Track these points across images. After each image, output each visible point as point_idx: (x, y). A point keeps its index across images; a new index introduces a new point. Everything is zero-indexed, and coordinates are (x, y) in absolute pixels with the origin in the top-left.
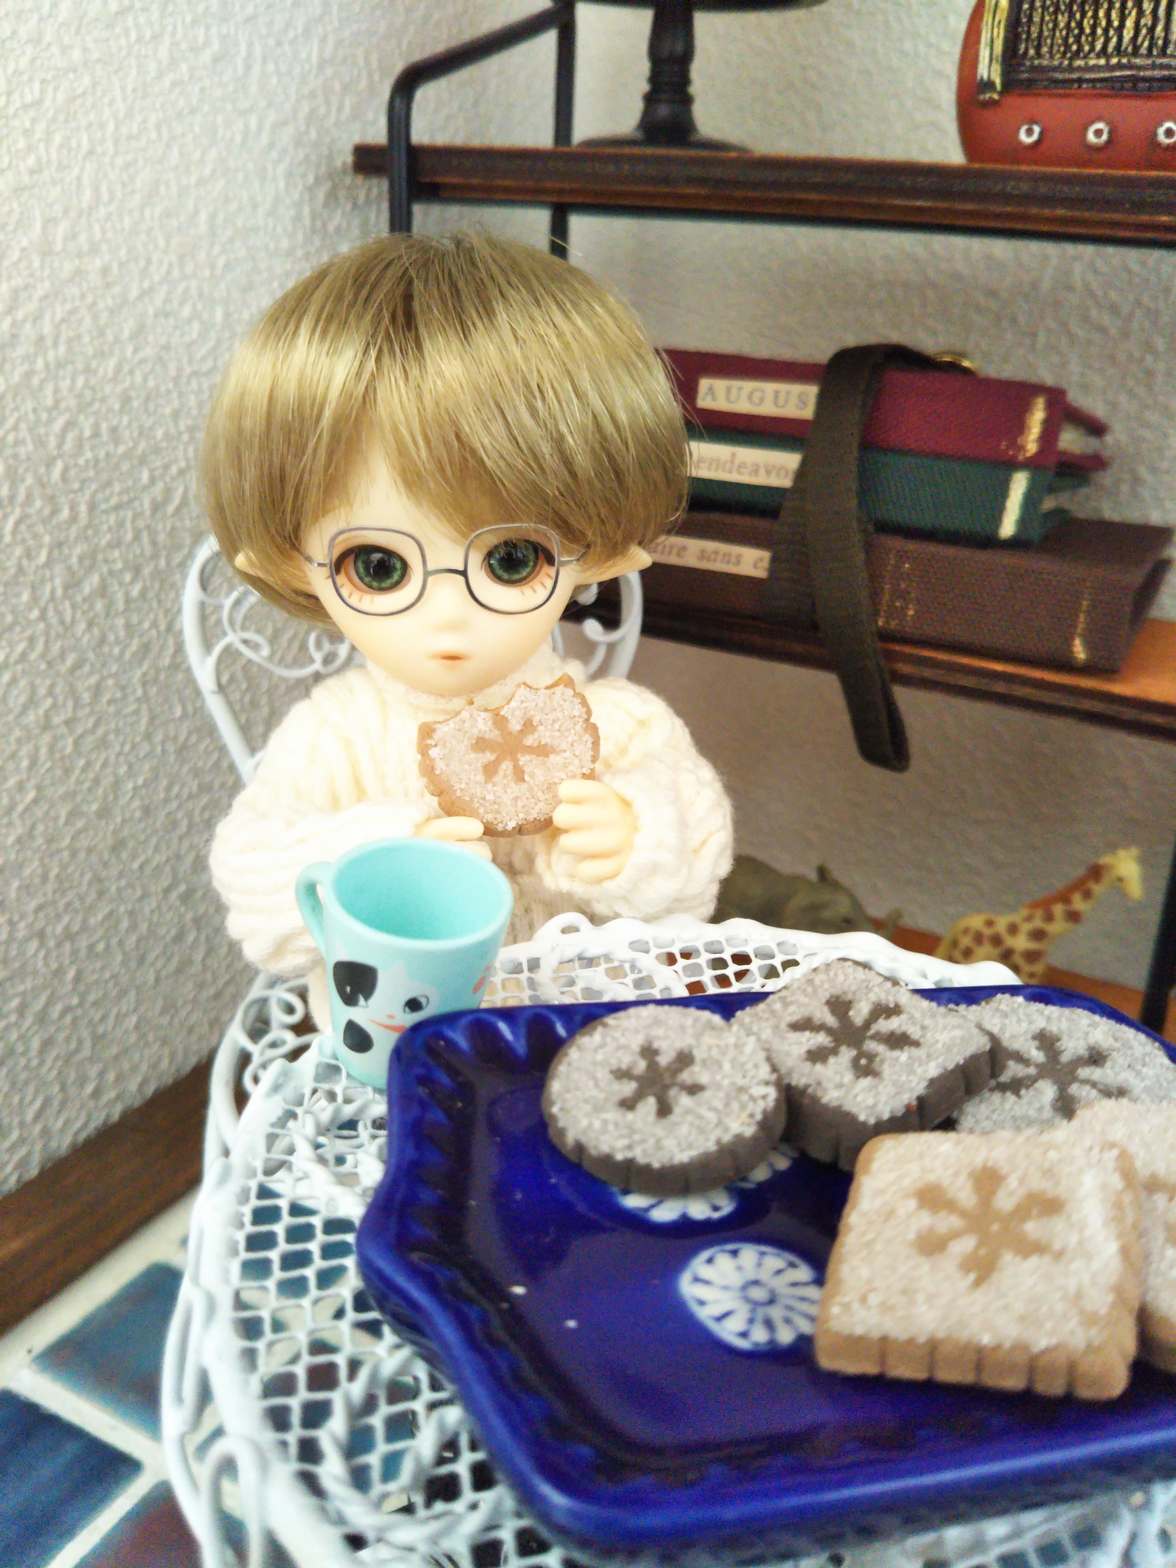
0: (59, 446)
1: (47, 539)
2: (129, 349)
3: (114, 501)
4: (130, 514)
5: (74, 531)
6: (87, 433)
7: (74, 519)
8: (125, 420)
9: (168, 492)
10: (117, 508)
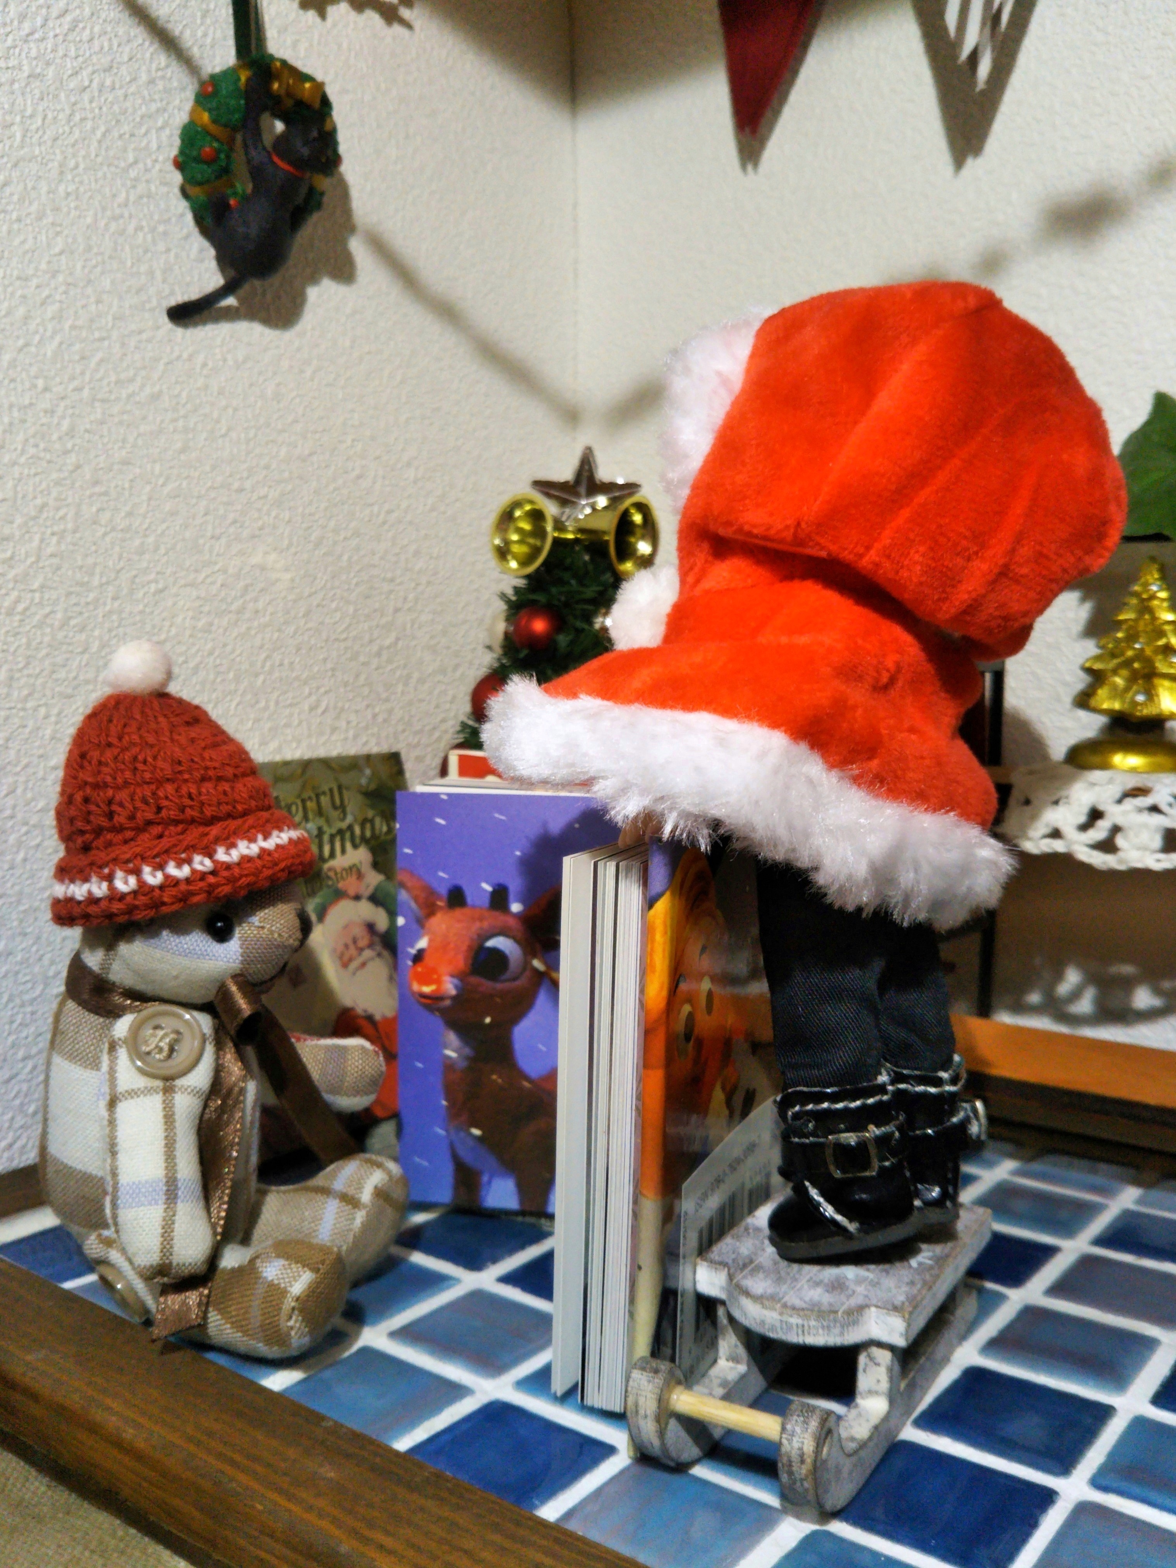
0: (263, 667)
1: (252, 716)
2: (302, 622)
3: (289, 702)
4: (297, 711)
5: (267, 714)
6: (277, 663)
7: (266, 708)
8: (298, 660)
9: (318, 702)
10: (291, 705)
